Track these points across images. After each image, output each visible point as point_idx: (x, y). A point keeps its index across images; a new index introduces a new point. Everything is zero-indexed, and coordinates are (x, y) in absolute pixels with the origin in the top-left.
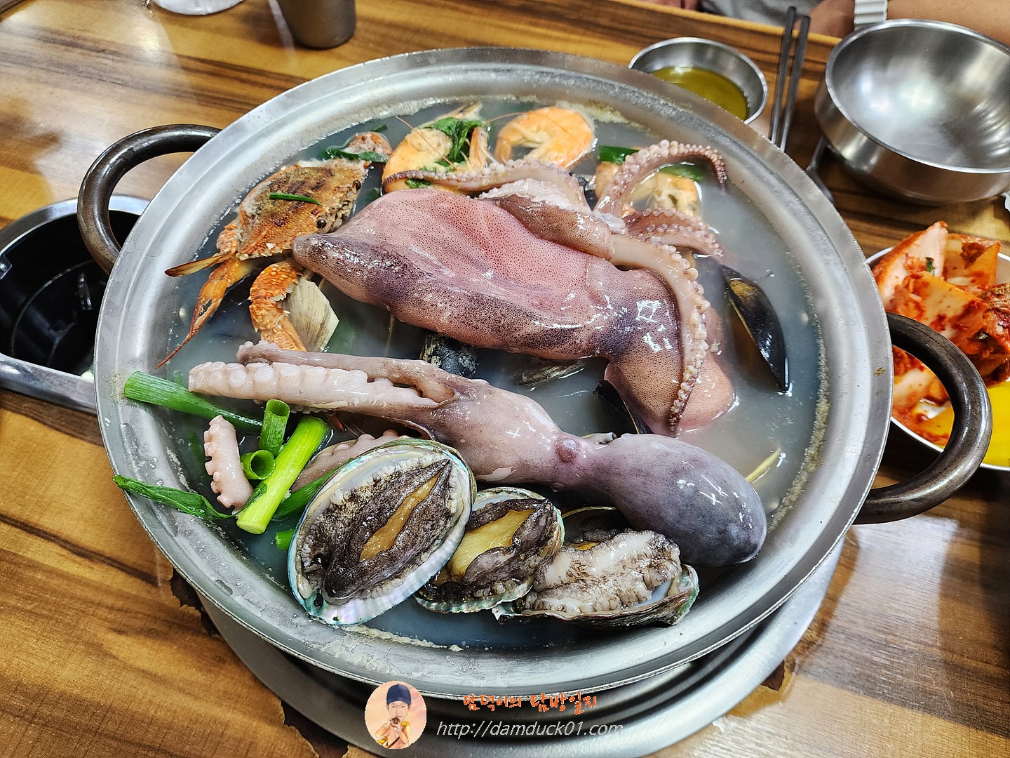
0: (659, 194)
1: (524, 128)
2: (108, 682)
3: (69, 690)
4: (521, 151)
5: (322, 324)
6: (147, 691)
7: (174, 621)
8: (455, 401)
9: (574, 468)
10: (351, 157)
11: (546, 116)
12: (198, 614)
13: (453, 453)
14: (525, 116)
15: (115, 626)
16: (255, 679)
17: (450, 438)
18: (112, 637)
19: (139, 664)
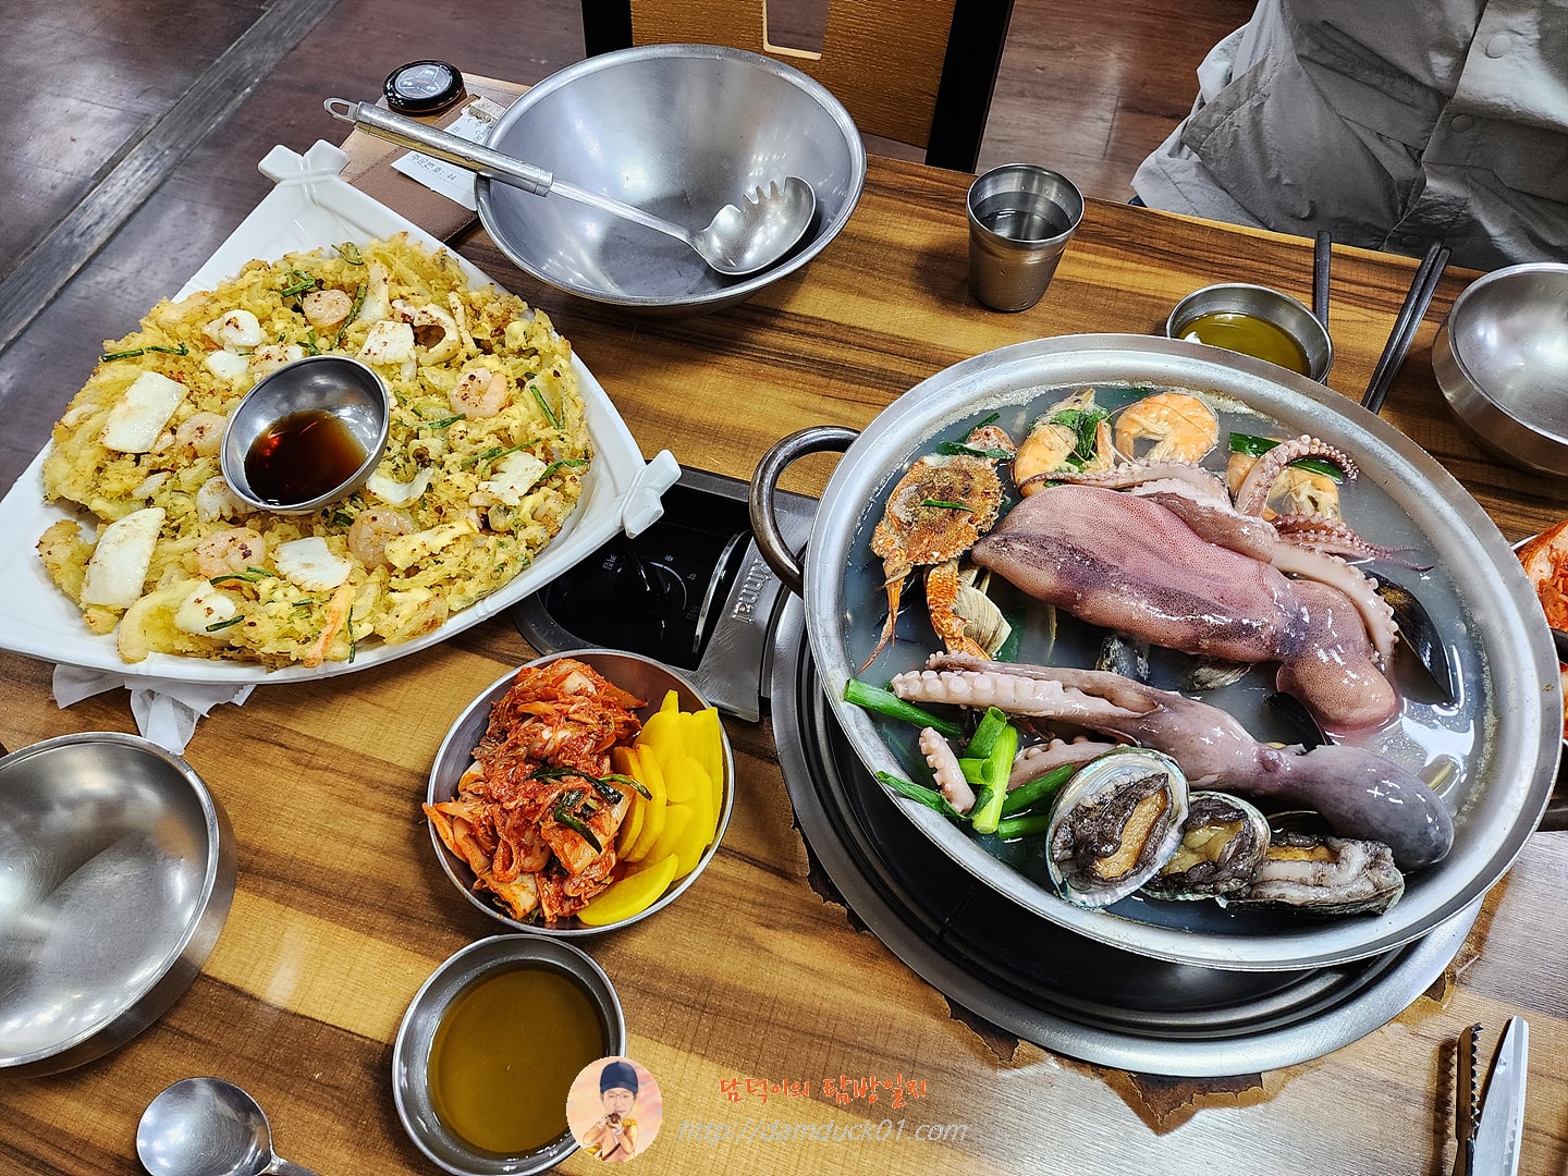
0: (1298, 494)
1: (1144, 418)
2: (768, 974)
3: (732, 982)
4: (1145, 445)
5: (995, 632)
6: (807, 984)
7: (820, 917)
8: (1157, 712)
9: (1277, 776)
10: (978, 455)
11: (1164, 405)
12: (844, 910)
13: (1171, 761)
14: (1140, 405)
15: (762, 921)
16: (913, 974)
17: (1158, 744)
18: (761, 931)
19: (793, 958)
